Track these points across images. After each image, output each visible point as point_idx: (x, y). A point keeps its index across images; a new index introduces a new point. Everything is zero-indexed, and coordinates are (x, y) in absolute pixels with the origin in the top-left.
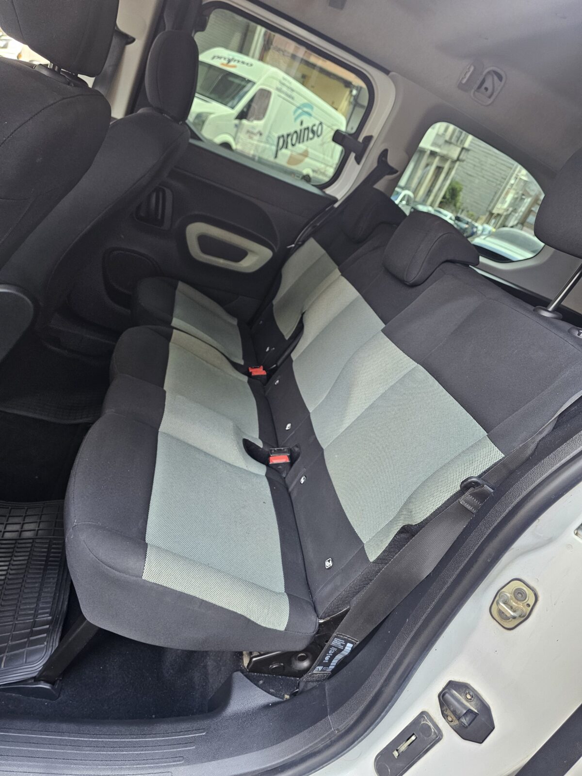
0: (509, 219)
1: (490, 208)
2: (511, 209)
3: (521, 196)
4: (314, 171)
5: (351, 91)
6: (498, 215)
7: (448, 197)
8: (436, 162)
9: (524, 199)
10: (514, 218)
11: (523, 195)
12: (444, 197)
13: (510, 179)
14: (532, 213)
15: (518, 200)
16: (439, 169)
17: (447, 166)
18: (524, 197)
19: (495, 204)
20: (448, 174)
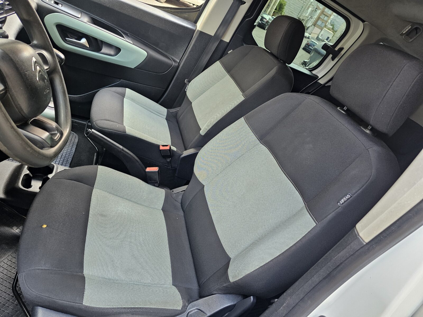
0: (308, 22)
2: (310, 17)
3: (316, 9)
7: (278, 9)
9: (317, 11)
11: (316, 8)
12: (276, 9)
14: (320, 19)
15: (314, 11)
18: (317, 10)
19: (302, 13)
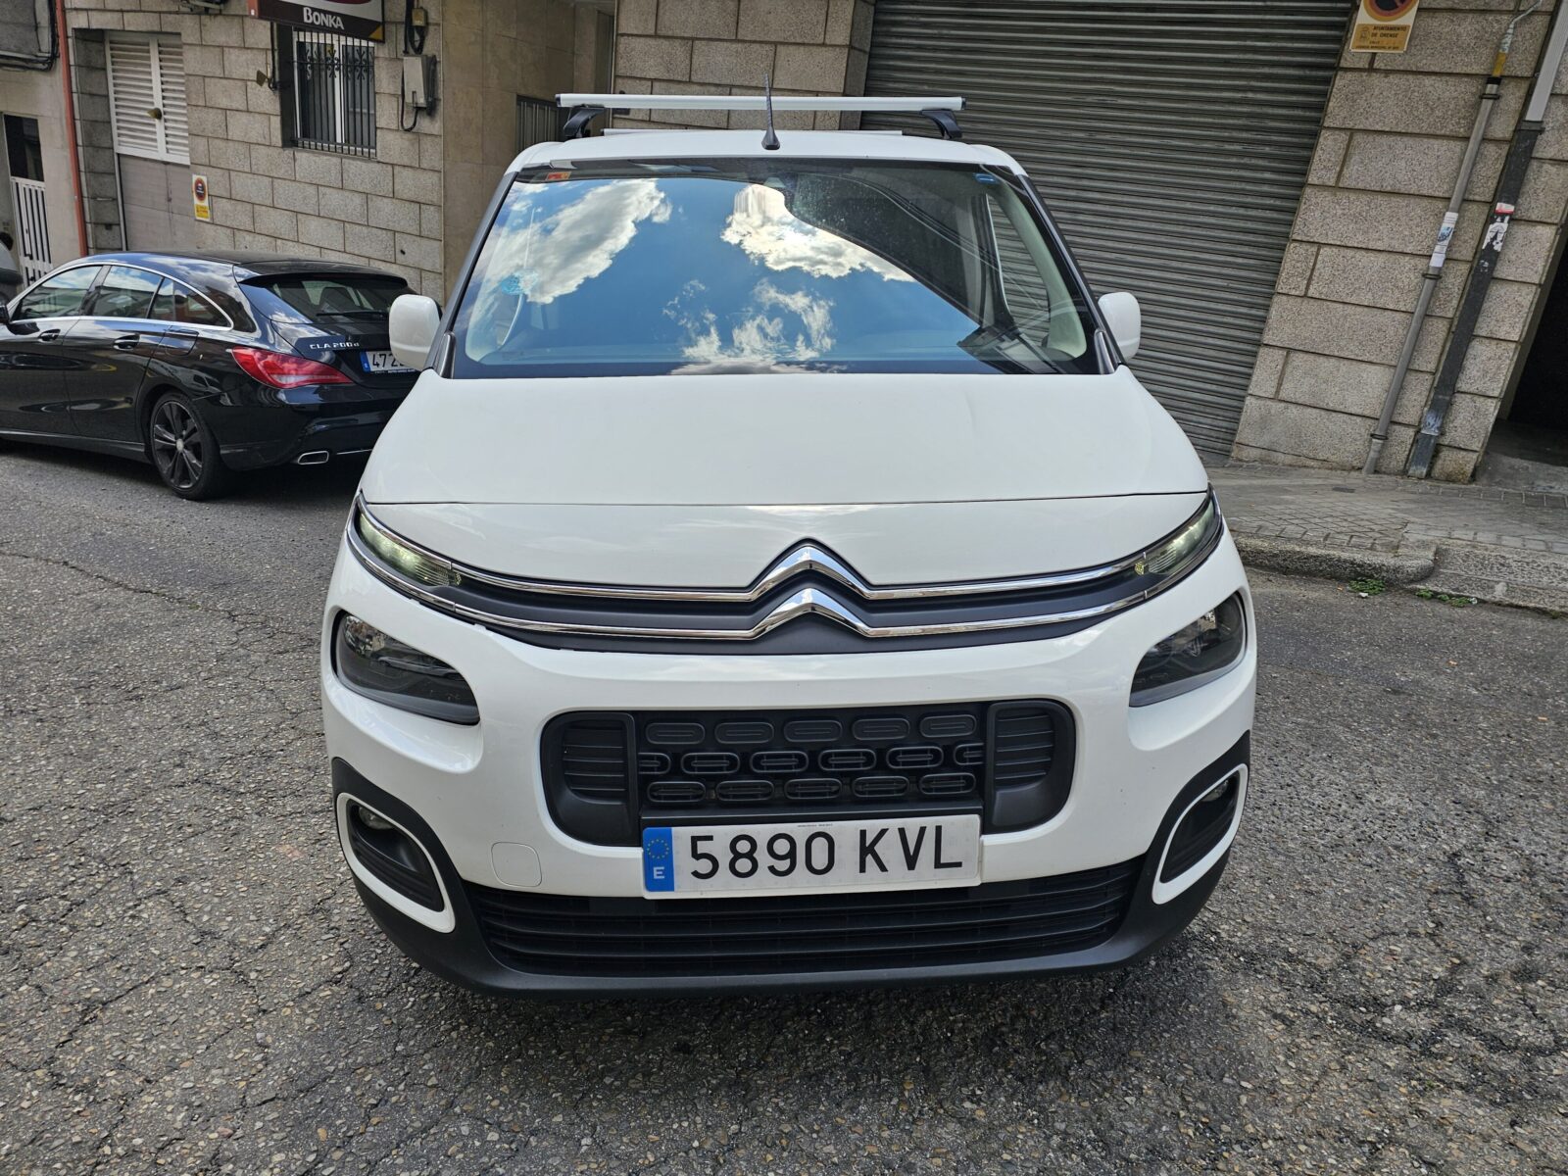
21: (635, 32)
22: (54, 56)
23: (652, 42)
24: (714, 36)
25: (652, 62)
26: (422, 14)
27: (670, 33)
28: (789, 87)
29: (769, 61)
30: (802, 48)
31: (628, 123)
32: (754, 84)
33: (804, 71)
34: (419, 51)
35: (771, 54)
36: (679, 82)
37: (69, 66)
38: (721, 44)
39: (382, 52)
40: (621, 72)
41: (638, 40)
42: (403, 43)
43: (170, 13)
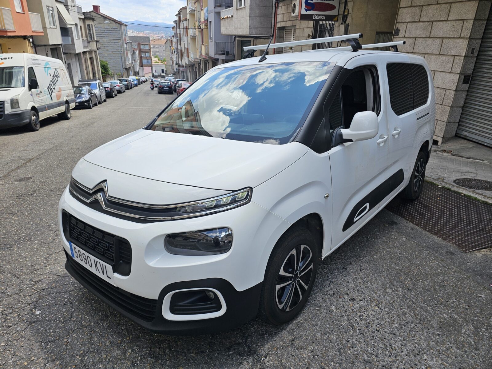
0: (135, 67)
1: (124, 66)
2: (133, 61)
3: (133, 52)
4: (67, 96)
5: (29, 40)
6: (129, 68)
7: (103, 72)
8: (88, 56)
9: (135, 53)
10: (137, 65)
12: (102, 73)
13: (123, 46)
14: (143, 58)
15: (133, 55)
16: (91, 59)
17: (94, 55)
20: (97, 59)
21: (405, 6)
22: (273, 35)
23: (409, 9)
24: (429, 3)
25: (408, 16)
26: (347, 11)
27: (416, 5)
28: (454, 19)
29: (448, 10)
30: (461, 3)
31: (398, 39)
32: (441, 19)
33: (460, 12)
34: (345, 22)
35: (449, 7)
36: (416, 22)
37: (275, 37)
38: (432, 6)
39: (337, 24)
40: (398, 21)
41: (406, 9)
42: (341, 20)
43: (295, 20)
